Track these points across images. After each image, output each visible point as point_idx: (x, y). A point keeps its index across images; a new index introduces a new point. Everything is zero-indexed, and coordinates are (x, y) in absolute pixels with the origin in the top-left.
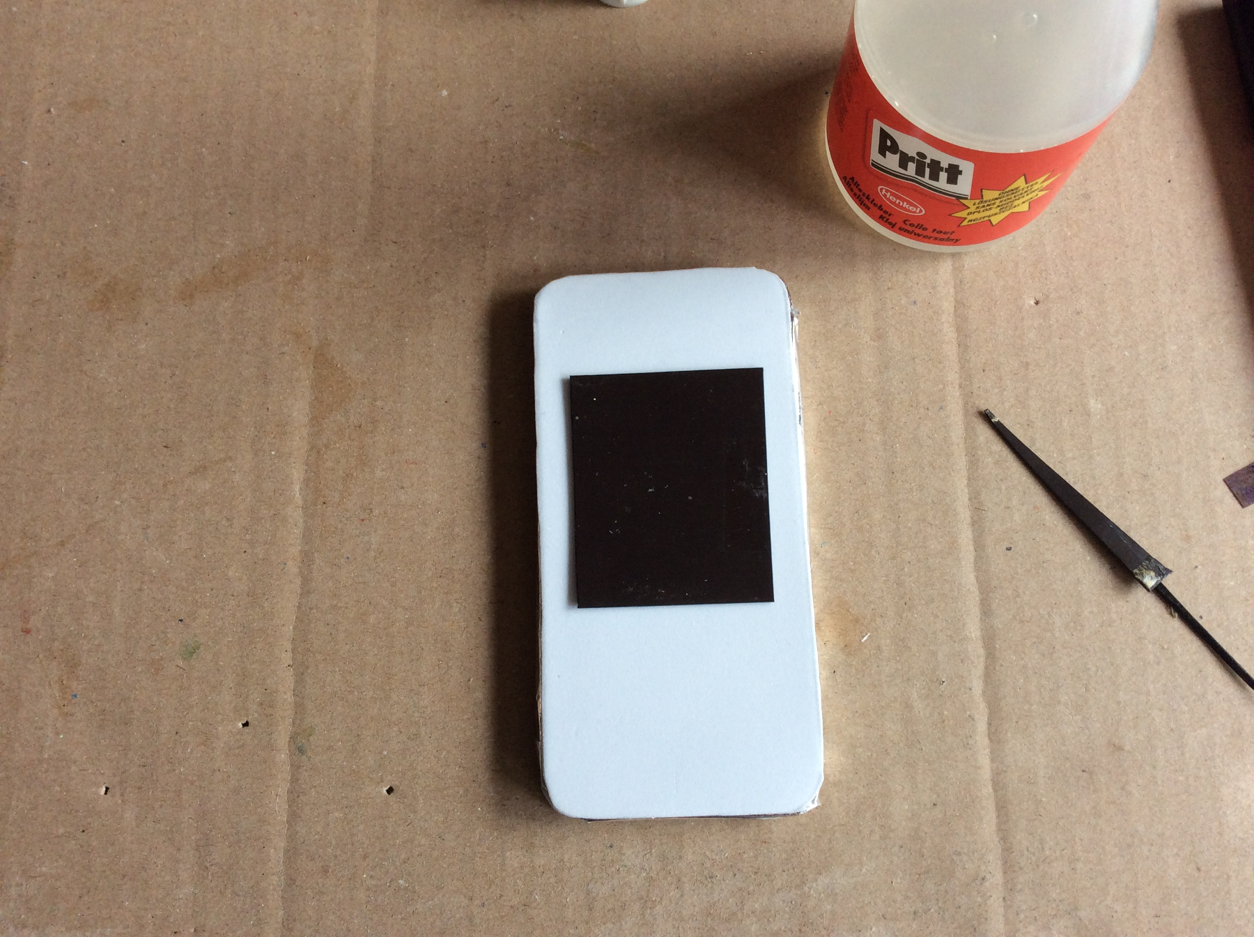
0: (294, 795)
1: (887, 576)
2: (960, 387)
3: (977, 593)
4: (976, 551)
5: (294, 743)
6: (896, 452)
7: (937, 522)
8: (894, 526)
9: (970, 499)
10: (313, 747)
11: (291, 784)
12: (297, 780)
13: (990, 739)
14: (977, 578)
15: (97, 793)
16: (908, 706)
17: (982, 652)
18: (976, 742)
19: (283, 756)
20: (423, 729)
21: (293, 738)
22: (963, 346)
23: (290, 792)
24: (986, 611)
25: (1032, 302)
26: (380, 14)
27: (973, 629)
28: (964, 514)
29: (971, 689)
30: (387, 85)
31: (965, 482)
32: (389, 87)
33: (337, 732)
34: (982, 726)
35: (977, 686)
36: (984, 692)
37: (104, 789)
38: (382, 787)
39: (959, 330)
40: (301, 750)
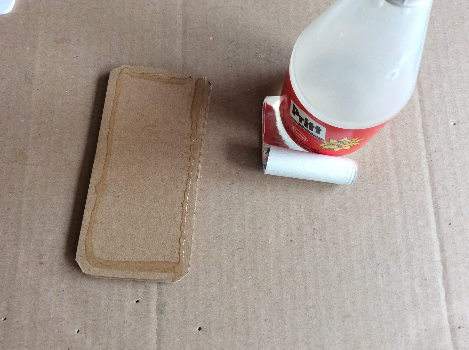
0: (159, 332)
1: (402, 236)
2: (427, 158)
3: (438, 243)
4: (437, 225)
5: (159, 309)
6: (402, 185)
7: (421, 213)
8: (404, 215)
9: (433, 204)
10: (166, 311)
11: (158, 327)
12: (160, 325)
13: (447, 302)
14: (438, 236)
15: (74, 332)
16: (413, 290)
17: (441, 266)
18: (441, 304)
19: (154, 315)
20: (212, 302)
21: (158, 307)
22: (427, 142)
23: (157, 330)
24: (442, 250)
25: (453, 124)
26: (184, 6)
27: (437, 257)
28: (431, 210)
29: (438, 282)
30: (187, 35)
31: (431, 197)
32: (188, 35)
33: (176, 304)
34: (443, 296)
35: (440, 280)
36: (443, 283)
37: (77, 331)
38: (196, 328)
39: (425, 135)
40: (161, 312)
